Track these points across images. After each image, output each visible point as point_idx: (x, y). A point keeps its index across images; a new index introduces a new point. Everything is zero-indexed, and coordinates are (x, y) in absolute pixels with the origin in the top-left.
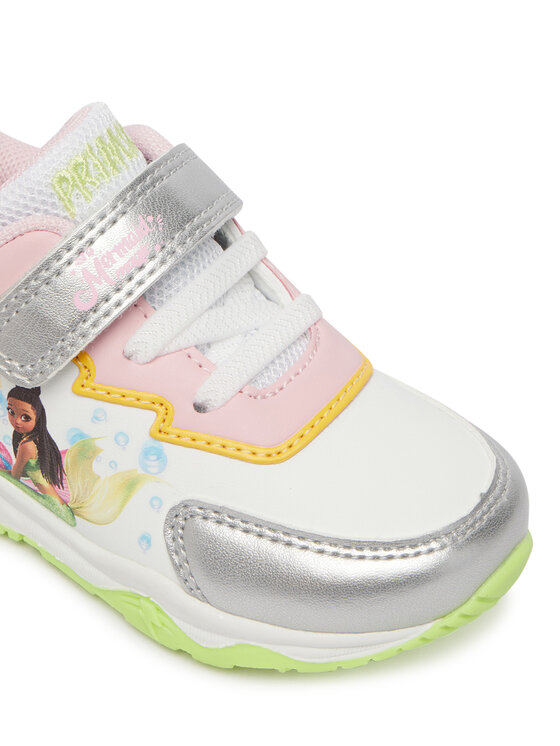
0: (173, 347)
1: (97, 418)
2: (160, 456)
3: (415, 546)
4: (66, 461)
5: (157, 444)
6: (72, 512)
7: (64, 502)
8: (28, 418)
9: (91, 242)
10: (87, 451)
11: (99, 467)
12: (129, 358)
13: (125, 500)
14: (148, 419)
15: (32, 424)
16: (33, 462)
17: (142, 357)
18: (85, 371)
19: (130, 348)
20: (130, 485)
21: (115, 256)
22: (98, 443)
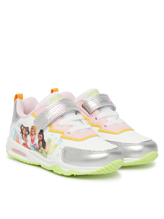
0: (65, 124)
1: (52, 135)
2: (62, 141)
3: (101, 152)
4: (46, 144)
5: (61, 139)
6: (47, 154)
7: (45, 152)
8: (41, 137)
9: (54, 106)
10: (50, 141)
11: (52, 144)
12: (58, 126)
13: (55, 149)
14: (60, 135)
15: (42, 138)
16: (41, 146)
17: (60, 125)
18: (51, 128)
19: (58, 124)
20: (56, 146)
21: (58, 108)
22: (52, 140)
